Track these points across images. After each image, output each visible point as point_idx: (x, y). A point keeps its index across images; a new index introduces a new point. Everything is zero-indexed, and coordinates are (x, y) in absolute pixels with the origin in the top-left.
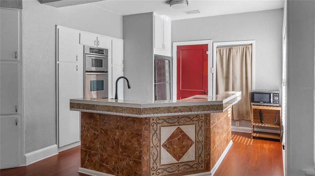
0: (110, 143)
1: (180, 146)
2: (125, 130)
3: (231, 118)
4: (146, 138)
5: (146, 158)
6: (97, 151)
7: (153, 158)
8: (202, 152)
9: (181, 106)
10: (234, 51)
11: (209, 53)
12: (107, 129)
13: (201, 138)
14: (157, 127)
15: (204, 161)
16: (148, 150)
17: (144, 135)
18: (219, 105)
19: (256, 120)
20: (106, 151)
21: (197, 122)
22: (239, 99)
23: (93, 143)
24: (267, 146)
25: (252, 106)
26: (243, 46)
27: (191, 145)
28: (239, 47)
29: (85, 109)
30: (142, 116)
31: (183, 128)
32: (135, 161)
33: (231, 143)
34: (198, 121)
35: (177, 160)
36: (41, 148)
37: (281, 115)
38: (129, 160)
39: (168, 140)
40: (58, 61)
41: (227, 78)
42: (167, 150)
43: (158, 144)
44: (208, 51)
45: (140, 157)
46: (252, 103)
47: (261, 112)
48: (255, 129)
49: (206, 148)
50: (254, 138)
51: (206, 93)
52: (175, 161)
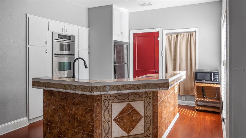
0: (67, 117)
1: (130, 120)
2: (80, 106)
3: (177, 94)
4: (99, 113)
5: (98, 132)
6: (57, 124)
7: (105, 132)
8: (150, 125)
9: (129, 85)
10: (180, 37)
11: (160, 39)
12: (65, 105)
13: (150, 113)
14: (108, 103)
15: (152, 134)
16: (100, 125)
17: (96, 111)
18: (165, 83)
19: (199, 95)
20: (64, 125)
21: (145, 99)
22: (184, 77)
23: (53, 117)
24: (209, 118)
25: (196, 83)
26: (188, 33)
27: (140, 120)
28: (185, 33)
29: (44, 87)
30: (92, 94)
31: (133, 104)
32: (88, 135)
33: (178, 115)
34: (147, 97)
35: (127, 133)
36: (12, 121)
37: (220, 91)
38: (83, 133)
39: (119, 115)
40: (28, 45)
41: (175, 60)
42: (118, 125)
43: (110, 119)
44: (159, 37)
45: (93, 131)
46: (195, 81)
47: (203, 89)
48: (198, 103)
49: (154, 122)
50: (197, 110)
51: (157, 72)
52: (125, 135)
